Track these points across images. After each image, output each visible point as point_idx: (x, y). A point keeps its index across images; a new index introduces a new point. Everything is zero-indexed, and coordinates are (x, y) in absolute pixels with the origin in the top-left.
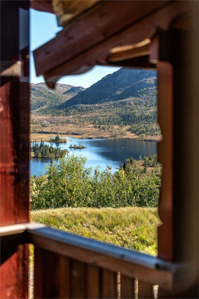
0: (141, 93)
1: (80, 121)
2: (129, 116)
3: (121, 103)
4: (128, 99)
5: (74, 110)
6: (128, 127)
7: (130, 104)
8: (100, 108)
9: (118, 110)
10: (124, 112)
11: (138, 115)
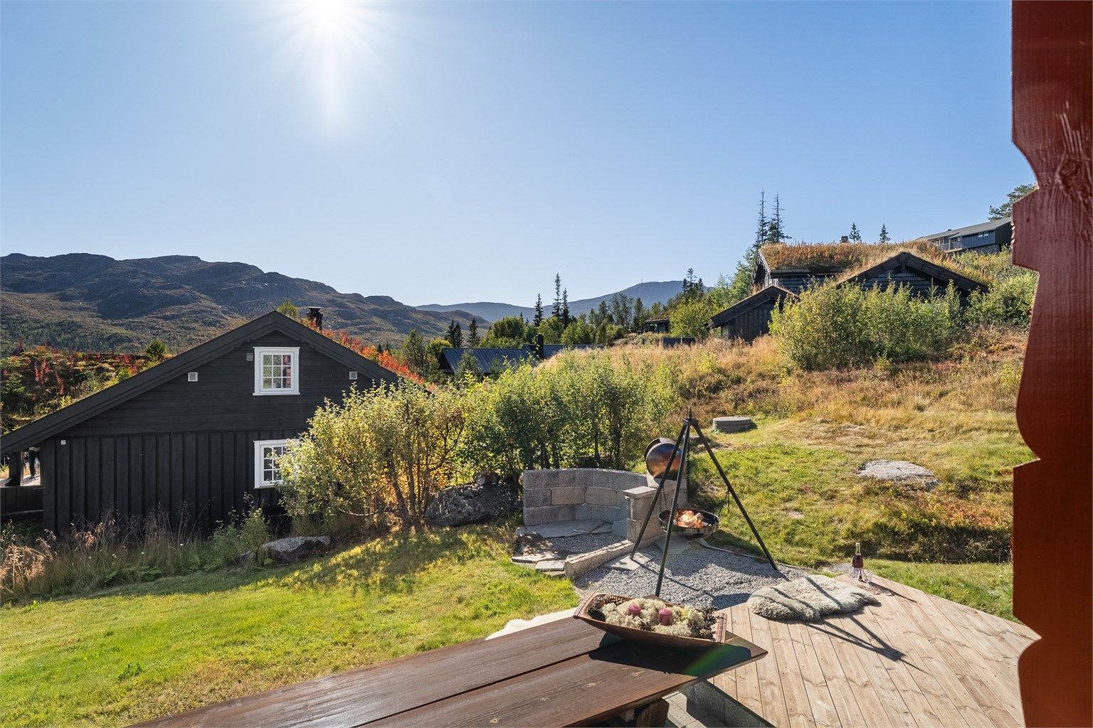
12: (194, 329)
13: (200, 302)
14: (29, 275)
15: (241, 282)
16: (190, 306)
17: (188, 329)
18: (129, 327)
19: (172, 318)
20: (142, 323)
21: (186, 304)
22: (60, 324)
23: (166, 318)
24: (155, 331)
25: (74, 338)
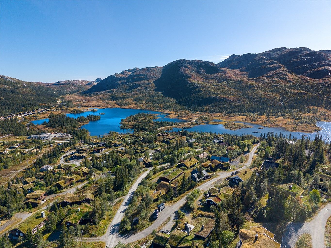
0: (117, 87)
1: (96, 99)
2: (114, 97)
3: (110, 91)
4: (113, 90)
5: (93, 94)
6: (115, 102)
7: (113, 92)
8: (103, 93)
9: (110, 94)
10: (112, 95)
11: (117, 96)
12: (275, 81)
13: (281, 69)
14: (235, 63)
15: (298, 59)
16: (277, 71)
17: (273, 81)
18: (256, 81)
19: (270, 76)
20: (260, 79)
21: (275, 70)
22: (238, 81)
23: (267, 77)
24: (263, 82)
25: (241, 86)
